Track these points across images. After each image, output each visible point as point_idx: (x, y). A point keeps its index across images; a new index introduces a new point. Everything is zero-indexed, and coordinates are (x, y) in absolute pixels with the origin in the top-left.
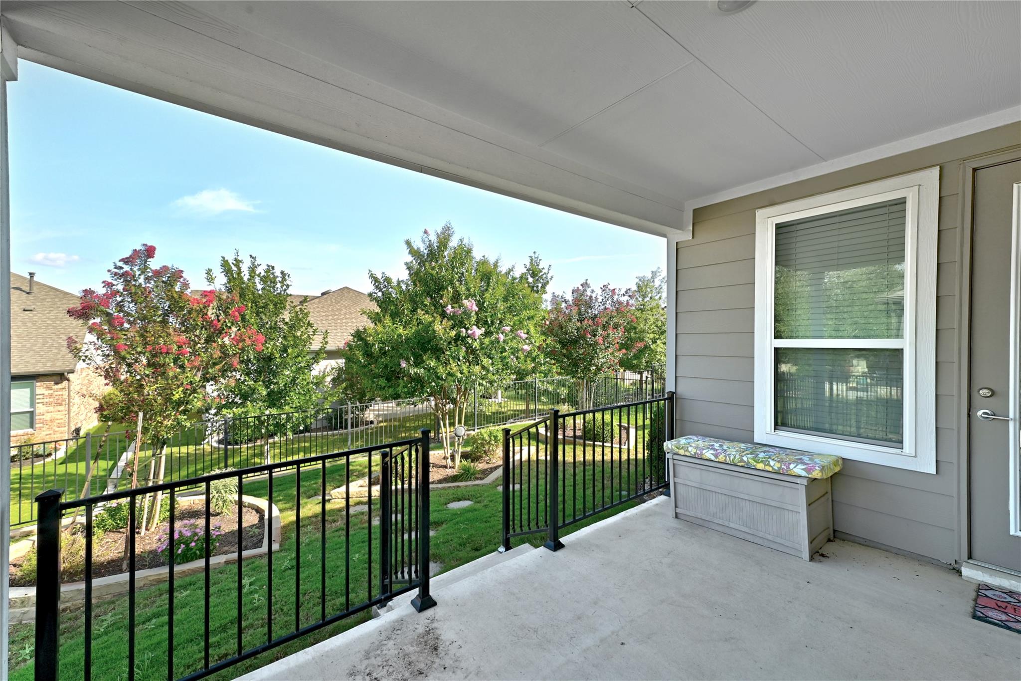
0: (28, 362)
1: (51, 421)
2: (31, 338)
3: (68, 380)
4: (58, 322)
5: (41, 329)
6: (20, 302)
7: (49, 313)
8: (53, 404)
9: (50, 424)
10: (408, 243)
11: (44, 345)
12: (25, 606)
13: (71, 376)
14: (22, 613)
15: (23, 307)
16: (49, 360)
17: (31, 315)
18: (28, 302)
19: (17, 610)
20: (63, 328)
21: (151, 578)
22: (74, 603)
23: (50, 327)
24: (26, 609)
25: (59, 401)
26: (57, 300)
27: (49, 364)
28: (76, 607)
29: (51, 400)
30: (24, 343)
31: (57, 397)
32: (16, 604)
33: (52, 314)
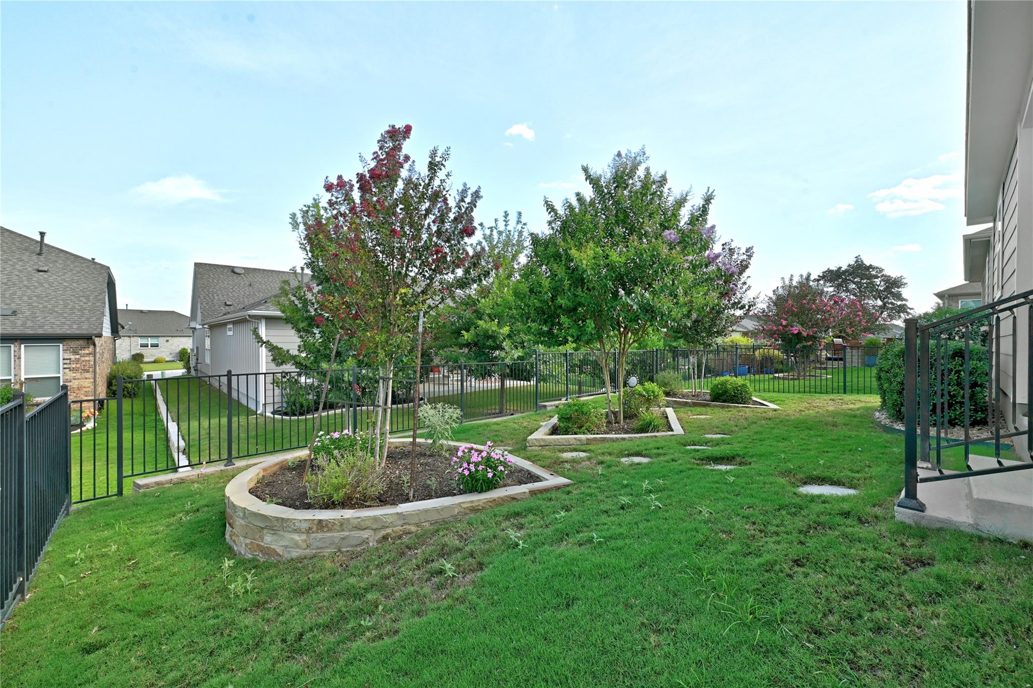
0: (53, 323)
1: (79, 389)
2: (51, 299)
3: (94, 345)
4: (75, 285)
5: (59, 291)
6: (32, 263)
7: (64, 275)
8: (80, 371)
9: (77, 392)
10: (585, 170)
11: (65, 307)
12: (343, 530)
13: (97, 340)
14: (341, 538)
15: (36, 267)
16: (74, 323)
17: (46, 276)
18: (40, 263)
19: (335, 534)
20: (81, 291)
21: (464, 506)
22: (395, 529)
23: (68, 289)
24: (347, 533)
25: (86, 368)
26: (69, 262)
27: (75, 326)
28: (397, 534)
29: (78, 366)
30: (45, 304)
31: (84, 363)
32: (335, 527)
33: (67, 276)
